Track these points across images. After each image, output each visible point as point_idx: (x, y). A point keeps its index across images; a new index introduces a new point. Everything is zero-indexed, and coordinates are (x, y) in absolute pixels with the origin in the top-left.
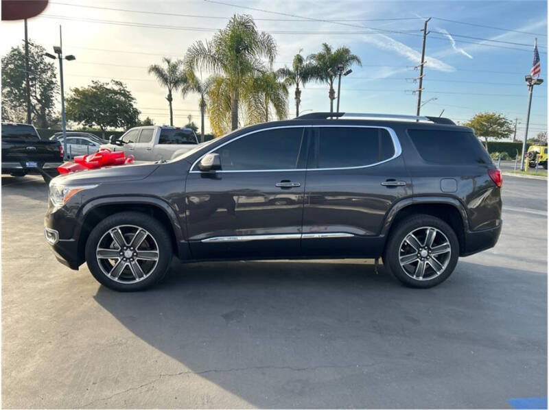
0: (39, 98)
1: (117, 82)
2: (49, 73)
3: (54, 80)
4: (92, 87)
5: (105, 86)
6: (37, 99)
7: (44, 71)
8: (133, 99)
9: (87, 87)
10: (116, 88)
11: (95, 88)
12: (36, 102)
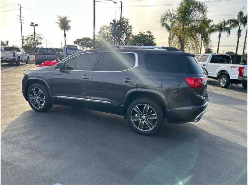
0: (125, 39)
1: (148, 32)
2: (130, 29)
3: (131, 32)
4: (139, 34)
5: (144, 34)
6: (124, 40)
7: (128, 29)
8: (154, 38)
9: (136, 35)
10: (148, 34)
11: (140, 35)
12: (123, 41)
